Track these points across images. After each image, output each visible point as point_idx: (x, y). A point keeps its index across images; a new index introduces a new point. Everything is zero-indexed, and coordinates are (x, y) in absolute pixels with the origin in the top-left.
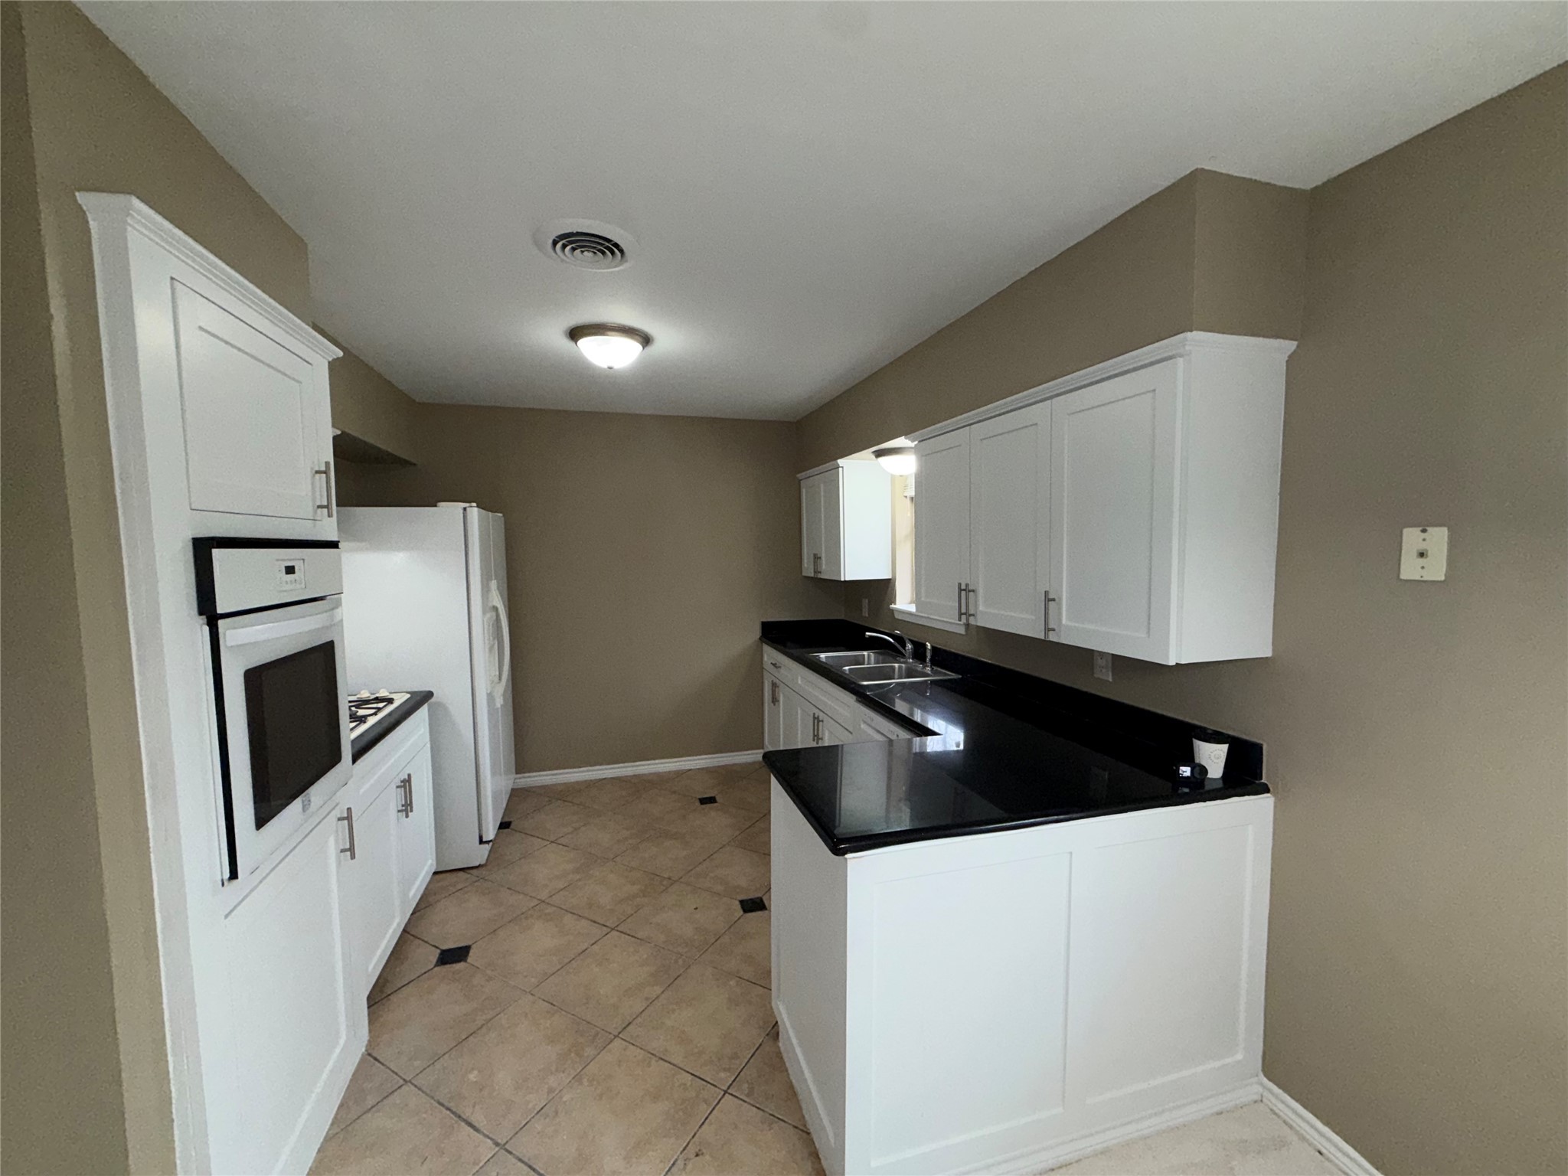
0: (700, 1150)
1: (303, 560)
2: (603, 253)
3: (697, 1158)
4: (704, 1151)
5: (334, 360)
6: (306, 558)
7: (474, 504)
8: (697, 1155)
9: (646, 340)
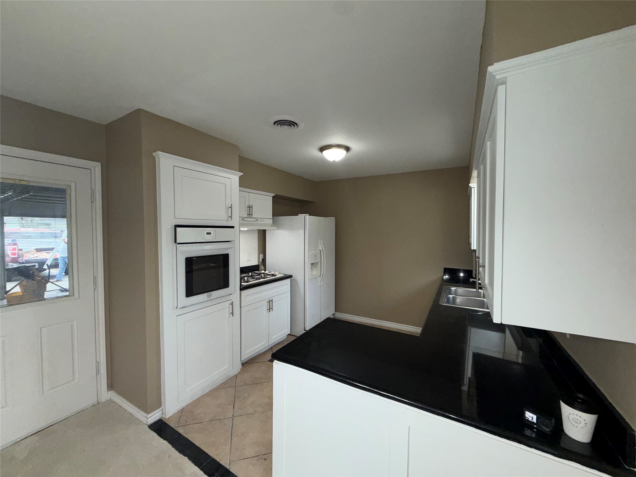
0: (267, 459)
1: (215, 231)
2: (291, 126)
3: (264, 461)
4: (267, 460)
5: (240, 176)
6: (216, 231)
7: (308, 214)
8: (265, 459)
9: (347, 149)
